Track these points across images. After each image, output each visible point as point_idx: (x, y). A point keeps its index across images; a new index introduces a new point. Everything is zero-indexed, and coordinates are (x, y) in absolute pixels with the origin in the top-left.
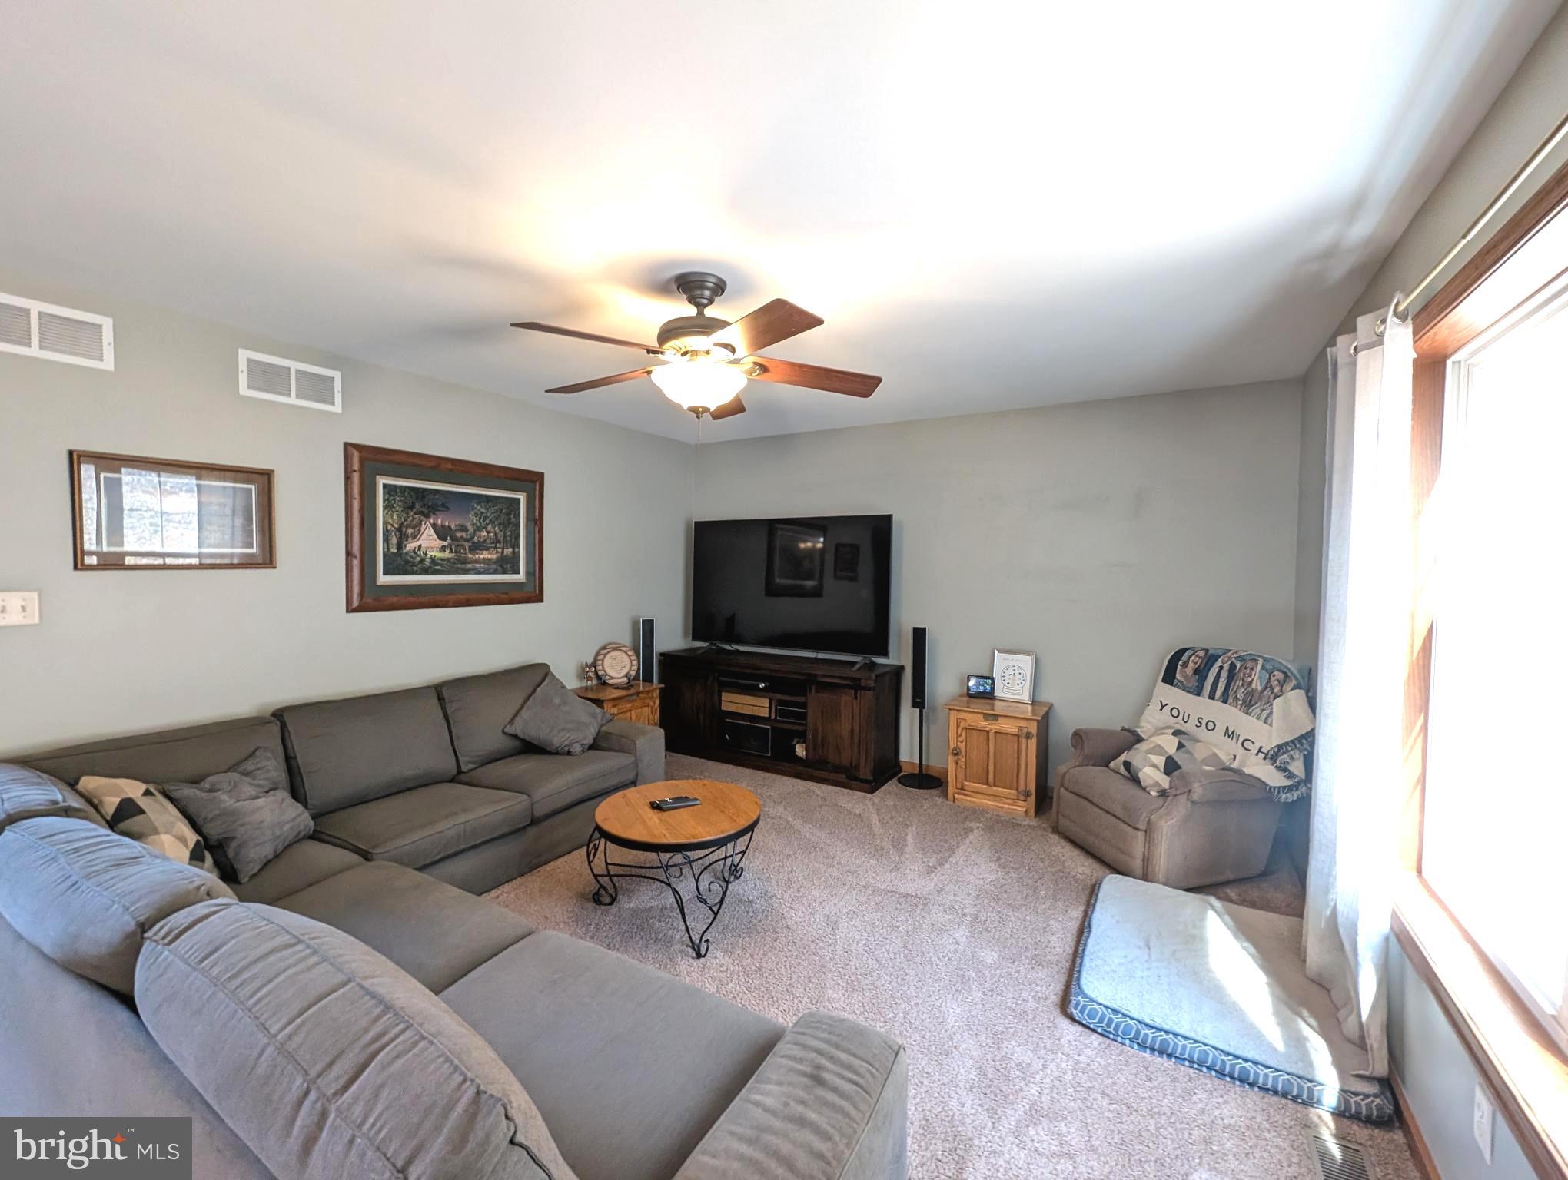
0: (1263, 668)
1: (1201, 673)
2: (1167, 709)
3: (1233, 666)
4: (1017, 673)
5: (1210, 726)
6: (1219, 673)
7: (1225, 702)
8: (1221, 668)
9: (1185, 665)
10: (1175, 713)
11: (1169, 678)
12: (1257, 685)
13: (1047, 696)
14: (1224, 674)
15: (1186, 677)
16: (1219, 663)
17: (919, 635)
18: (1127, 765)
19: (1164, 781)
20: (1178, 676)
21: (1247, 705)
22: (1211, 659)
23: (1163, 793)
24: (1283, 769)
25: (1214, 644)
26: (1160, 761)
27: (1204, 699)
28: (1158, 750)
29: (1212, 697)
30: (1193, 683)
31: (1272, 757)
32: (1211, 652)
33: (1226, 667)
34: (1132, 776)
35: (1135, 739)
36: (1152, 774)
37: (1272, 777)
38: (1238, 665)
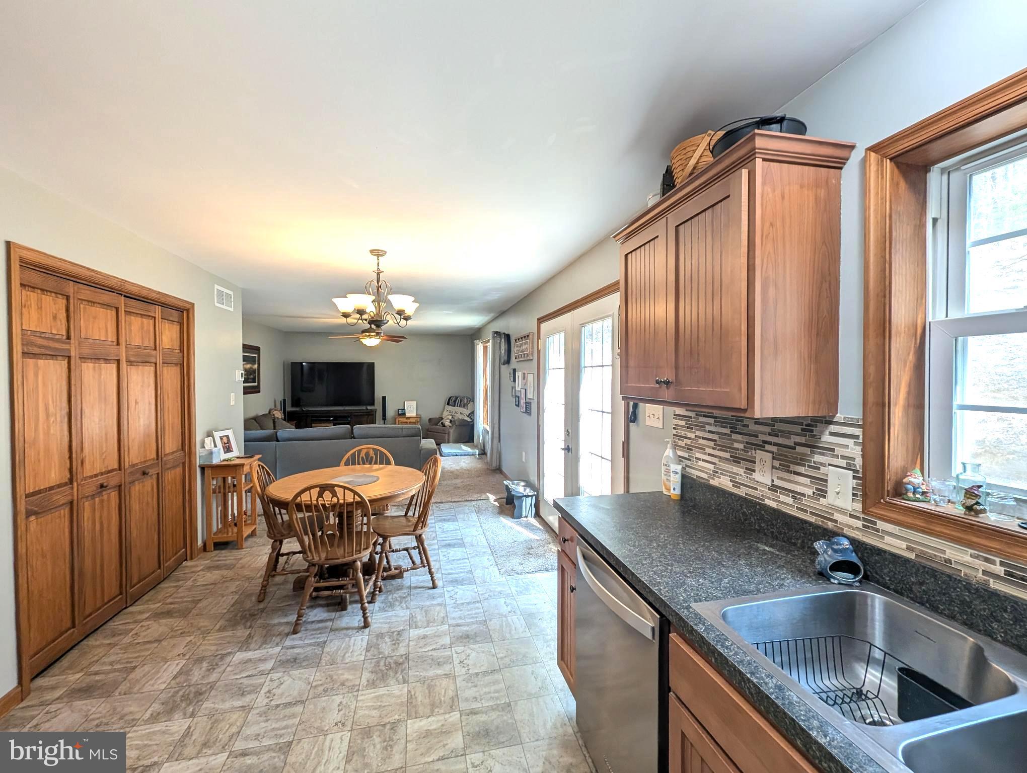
0: (465, 399)
1: (455, 401)
2: (448, 411)
3: (461, 399)
4: (411, 407)
5: (457, 412)
7: (460, 407)
9: (451, 401)
10: (450, 411)
11: (448, 404)
12: (464, 402)
13: (419, 413)
14: (459, 401)
15: (452, 403)
16: (458, 399)
17: (384, 398)
18: (442, 423)
19: (450, 425)
20: (450, 403)
21: (464, 407)
22: (457, 398)
23: (450, 426)
24: (470, 418)
25: (457, 395)
26: (449, 421)
28: (448, 419)
29: (457, 406)
30: (454, 404)
31: (468, 416)
34: (444, 425)
35: (442, 419)
36: (447, 423)
37: (468, 419)
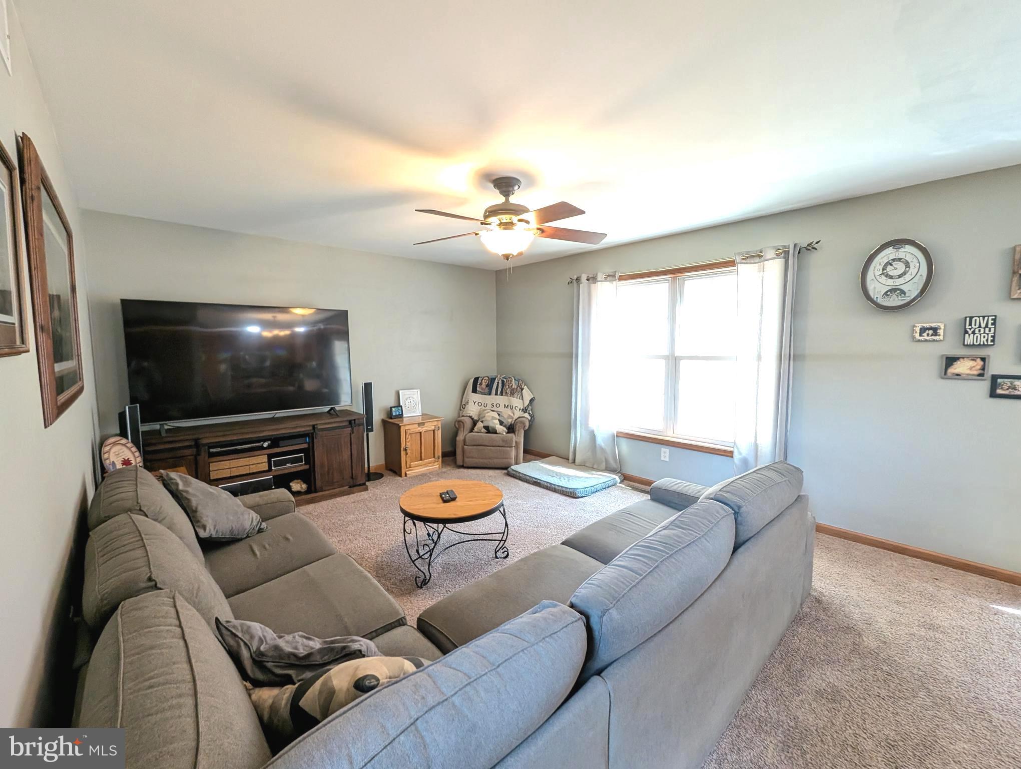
0: (515, 380)
1: (490, 386)
2: (476, 404)
3: (503, 381)
4: (411, 401)
5: (498, 405)
6: (498, 385)
7: (502, 395)
8: (498, 382)
9: (481, 384)
10: (480, 404)
11: (474, 390)
12: (514, 386)
14: (500, 385)
15: (482, 389)
16: (496, 381)
17: (368, 387)
20: (478, 389)
21: (512, 394)
24: (529, 413)
27: (493, 396)
29: (496, 394)
30: (487, 390)
31: (525, 410)
32: (490, 377)
33: (500, 382)
38: (505, 380)
